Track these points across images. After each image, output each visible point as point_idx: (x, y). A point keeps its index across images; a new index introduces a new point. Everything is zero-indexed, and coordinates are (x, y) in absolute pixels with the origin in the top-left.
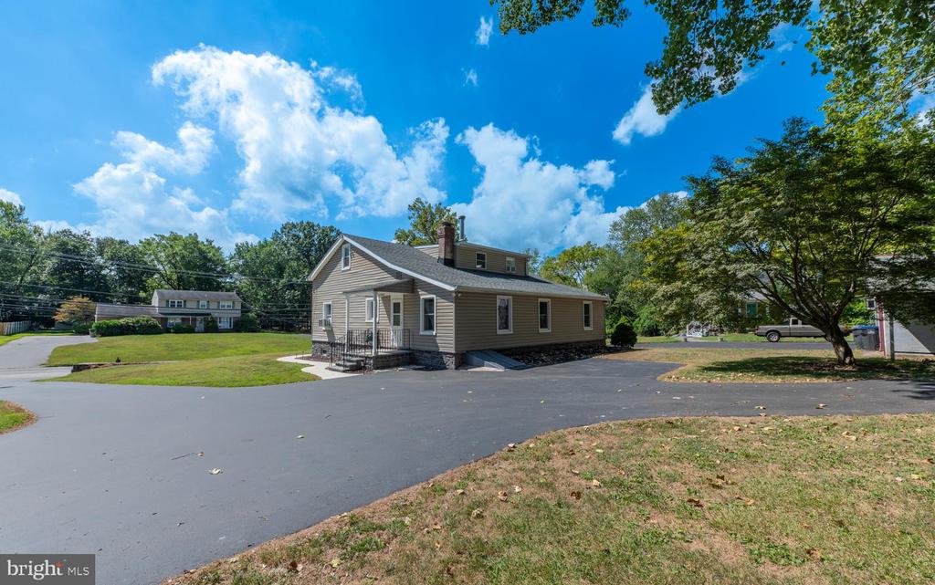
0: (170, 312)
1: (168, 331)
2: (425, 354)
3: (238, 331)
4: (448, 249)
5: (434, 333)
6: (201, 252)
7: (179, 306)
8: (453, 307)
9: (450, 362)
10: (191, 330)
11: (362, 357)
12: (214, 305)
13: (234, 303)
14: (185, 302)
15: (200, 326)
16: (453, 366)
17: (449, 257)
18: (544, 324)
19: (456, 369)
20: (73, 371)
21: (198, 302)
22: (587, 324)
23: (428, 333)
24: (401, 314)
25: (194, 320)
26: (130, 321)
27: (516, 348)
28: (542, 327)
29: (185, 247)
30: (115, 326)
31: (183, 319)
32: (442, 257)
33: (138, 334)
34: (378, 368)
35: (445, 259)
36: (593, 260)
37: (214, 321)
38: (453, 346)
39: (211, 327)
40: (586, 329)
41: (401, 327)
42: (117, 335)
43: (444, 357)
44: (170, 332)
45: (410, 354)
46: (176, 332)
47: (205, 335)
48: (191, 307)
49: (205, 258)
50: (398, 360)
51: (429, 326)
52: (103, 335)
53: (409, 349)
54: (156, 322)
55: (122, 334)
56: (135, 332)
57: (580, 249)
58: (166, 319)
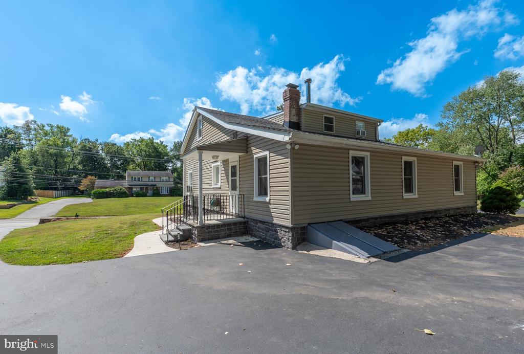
0: (134, 184)
1: (132, 196)
2: (259, 224)
3: (172, 196)
4: (294, 111)
5: (267, 199)
6: (155, 148)
7: (139, 180)
8: (289, 165)
9: (286, 238)
10: (144, 195)
11: (190, 225)
12: (158, 179)
13: (169, 178)
14: (142, 177)
15: (150, 192)
16: (289, 244)
17: (294, 119)
18: (409, 188)
19: (294, 248)
20: (40, 223)
21: (149, 177)
22: (457, 189)
23: (261, 199)
24: (237, 178)
25: (147, 189)
26: (112, 189)
27: (376, 218)
28: (406, 192)
29: (147, 145)
30: (103, 193)
31: (141, 188)
32: (287, 120)
33: (115, 197)
34: (202, 241)
35: (290, 122)
36: (424, 140)
37: (158, 189)
38: (289, 217)
39: (157, 193)
40: (457, 193)
41: (237, 192)
42: (105, 198)
43: (279, 229)
44: (133, 196)
45: (245, 223)
46: (136, 196)
47: (154, 198)
48: (145, 181)
49: (157, 152)
50: (230, 229)
51: (263, 191)
52: (98, 198)
53: (244, 218)
54: (125, 190)
55: (107, 197)
56: (114, 197)
57: (413, 131)
58: (132, 188)
